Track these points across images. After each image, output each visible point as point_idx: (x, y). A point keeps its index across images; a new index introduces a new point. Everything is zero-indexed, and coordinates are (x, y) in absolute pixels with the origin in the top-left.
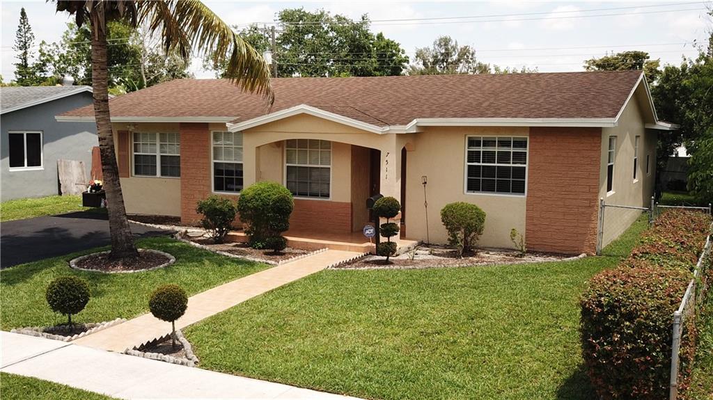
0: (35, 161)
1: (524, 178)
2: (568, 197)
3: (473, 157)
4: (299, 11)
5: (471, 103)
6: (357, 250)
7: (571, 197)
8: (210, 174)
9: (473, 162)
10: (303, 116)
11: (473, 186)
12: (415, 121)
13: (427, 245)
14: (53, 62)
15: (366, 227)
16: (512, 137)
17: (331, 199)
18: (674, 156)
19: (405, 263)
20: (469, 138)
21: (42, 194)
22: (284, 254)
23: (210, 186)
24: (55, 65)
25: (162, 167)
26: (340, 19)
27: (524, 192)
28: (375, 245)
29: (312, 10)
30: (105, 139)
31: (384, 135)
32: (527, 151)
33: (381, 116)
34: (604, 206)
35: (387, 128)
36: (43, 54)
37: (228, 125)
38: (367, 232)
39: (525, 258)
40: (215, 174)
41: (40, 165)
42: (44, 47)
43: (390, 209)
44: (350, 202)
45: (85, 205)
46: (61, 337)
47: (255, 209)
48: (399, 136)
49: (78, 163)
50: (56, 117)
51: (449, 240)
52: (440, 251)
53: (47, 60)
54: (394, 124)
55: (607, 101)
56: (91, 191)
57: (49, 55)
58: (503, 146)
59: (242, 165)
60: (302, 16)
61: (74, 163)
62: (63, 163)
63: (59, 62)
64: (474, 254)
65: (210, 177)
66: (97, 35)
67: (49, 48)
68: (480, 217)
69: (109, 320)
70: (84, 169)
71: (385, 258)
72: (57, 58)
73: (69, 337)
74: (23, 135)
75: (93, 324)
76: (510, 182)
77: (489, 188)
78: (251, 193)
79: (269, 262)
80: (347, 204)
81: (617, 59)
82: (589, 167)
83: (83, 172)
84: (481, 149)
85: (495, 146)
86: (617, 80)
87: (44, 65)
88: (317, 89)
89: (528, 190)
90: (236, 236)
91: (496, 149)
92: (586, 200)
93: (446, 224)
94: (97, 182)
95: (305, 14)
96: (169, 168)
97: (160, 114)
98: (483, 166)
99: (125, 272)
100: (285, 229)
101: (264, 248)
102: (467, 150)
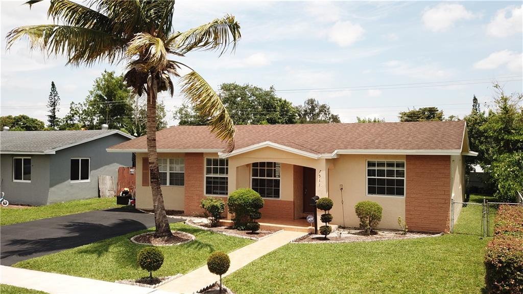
0: (85, 177)
1: (403, 186)
2: (431, 197)
3: (370, 173)
4: (233, 84)
5: (367, 141)
6: (303, 231)
7: (433, 197)
8: (203, 184)
9: (371, 176)
10: (268, 148)
11: (371, 191)
12: (336, 151)
13: (344, 228)
14: (78, 115)
15: (309, 216)
16: (395, 161)
17: (281, 198)
18: (473, 172)
19: (336, 239)
20: (368, 161)
21: (88, 197)
22: (258, 234)
23: (203, 191)
24: (79, 117)
25: (170, 180)
26: (257, 89)
27: (403, 194)
28: (314, 228)
29: (241, 84)
30: (153, 163)
31: (319, 159)
32: (405, 170)
33: (314, 148)
34: (454, 203)
35: (320, 156)
36: (72, 110)
37: (219, 154)
38: (309, 219)
39: (407, 235)
40: (207, 184)
41: (88, 179)
42: (73, 106)
43: (328, 205)
44: (293, 200)
45: (118, 203)
46: (148, 285)
47: (240, 205)
48: (327, 160)
49: (110, 177)
50: (107, 149)
51: (360, 224)
52: (354, 231)
53: (75, 113)
54: (324, 153)
55: (451, 139)
56: (122, 195)
57: (76, 110)
58: (389, 166)
59: (227, 178)
60: (235, 87)
61: (108, 178)
62: (101, 177)
63: (82, 114)
64: (376, 233)
65: (203, 186)
66: (151, 101)
67: (76, 106)
68: (379, 210)
69: (172, 275)
70: (114, 182)
71: (324, 236)
72: (81, 112)
73: (154, 285)
74: (79, 160)
75: (163, 277)
76: (395, 188)
77: (381, 192)
78: (237, 196)
79: (252, 238)
80: (292, 201)
81: (419, 112)
82: (443, 179)
83: (113, 183)
84: (376, 168)
85: (385, 166)
86: (452, 126)
87: (73, 116)
88: (266, 132)
89: (406, 193)
90: (225, 222)
91: (386, 168)
92: (443, 199)
93: (359, 215)
94: (126, 189)
95: (236, 86)
96: (175, 181)
97: (173, 147)
98: (378, 179)
99: (167, 245)
100: (258, 218)
101: (244, 230)
102: (367, 169)
